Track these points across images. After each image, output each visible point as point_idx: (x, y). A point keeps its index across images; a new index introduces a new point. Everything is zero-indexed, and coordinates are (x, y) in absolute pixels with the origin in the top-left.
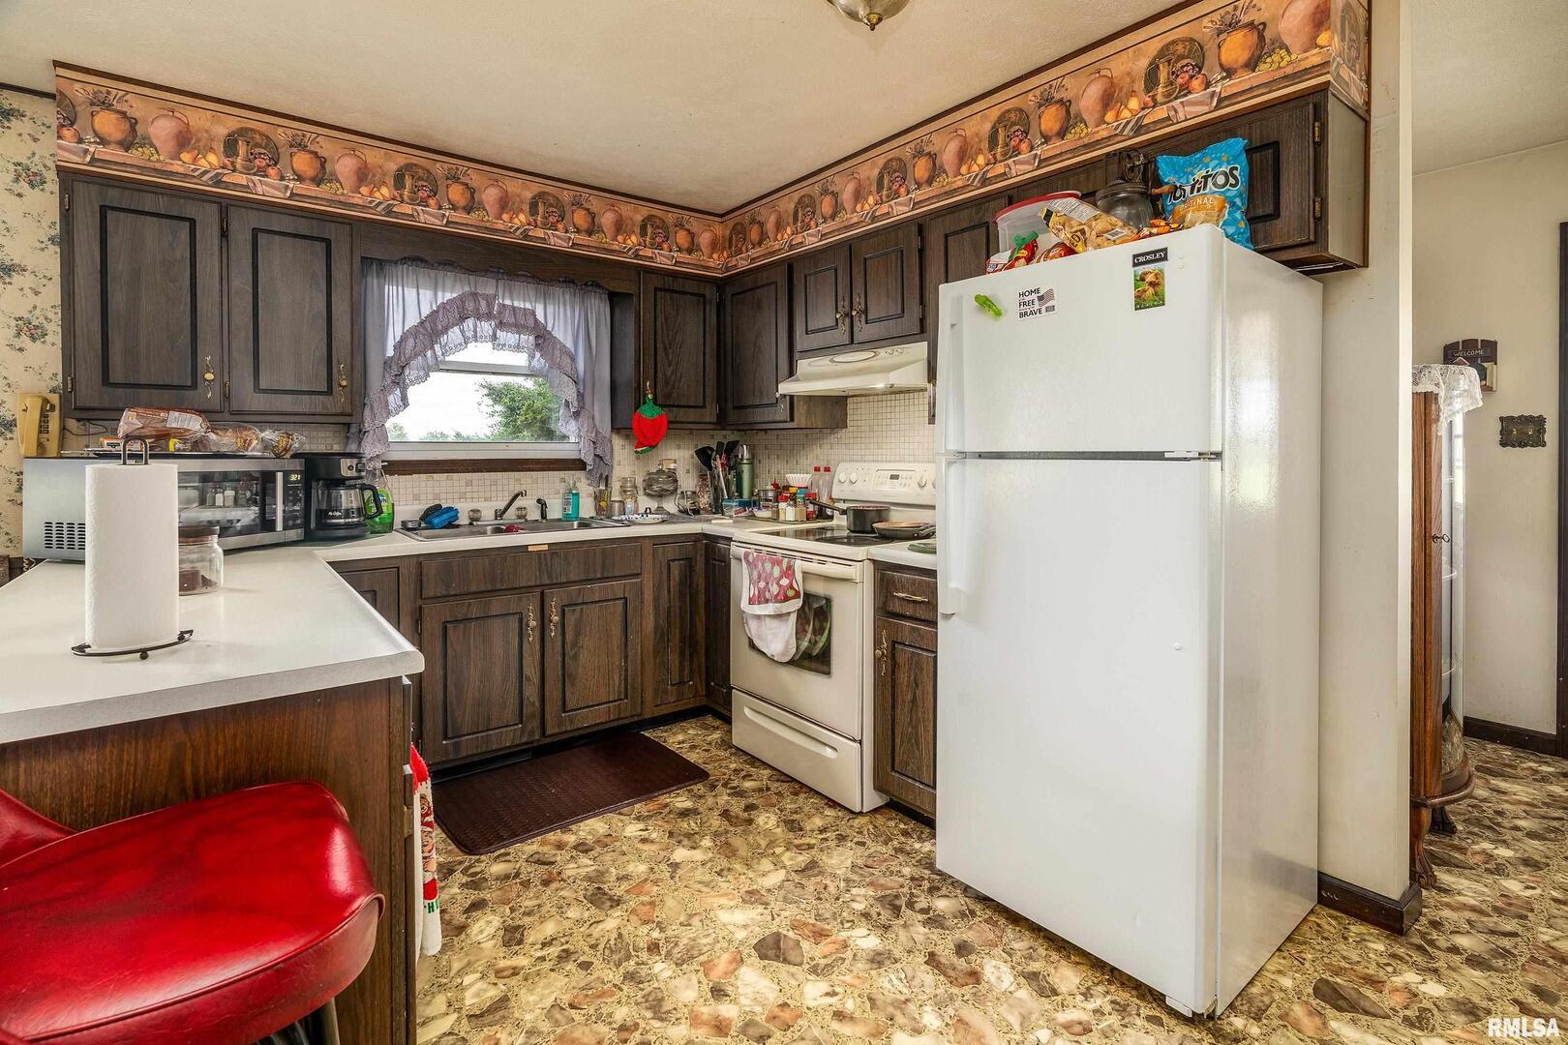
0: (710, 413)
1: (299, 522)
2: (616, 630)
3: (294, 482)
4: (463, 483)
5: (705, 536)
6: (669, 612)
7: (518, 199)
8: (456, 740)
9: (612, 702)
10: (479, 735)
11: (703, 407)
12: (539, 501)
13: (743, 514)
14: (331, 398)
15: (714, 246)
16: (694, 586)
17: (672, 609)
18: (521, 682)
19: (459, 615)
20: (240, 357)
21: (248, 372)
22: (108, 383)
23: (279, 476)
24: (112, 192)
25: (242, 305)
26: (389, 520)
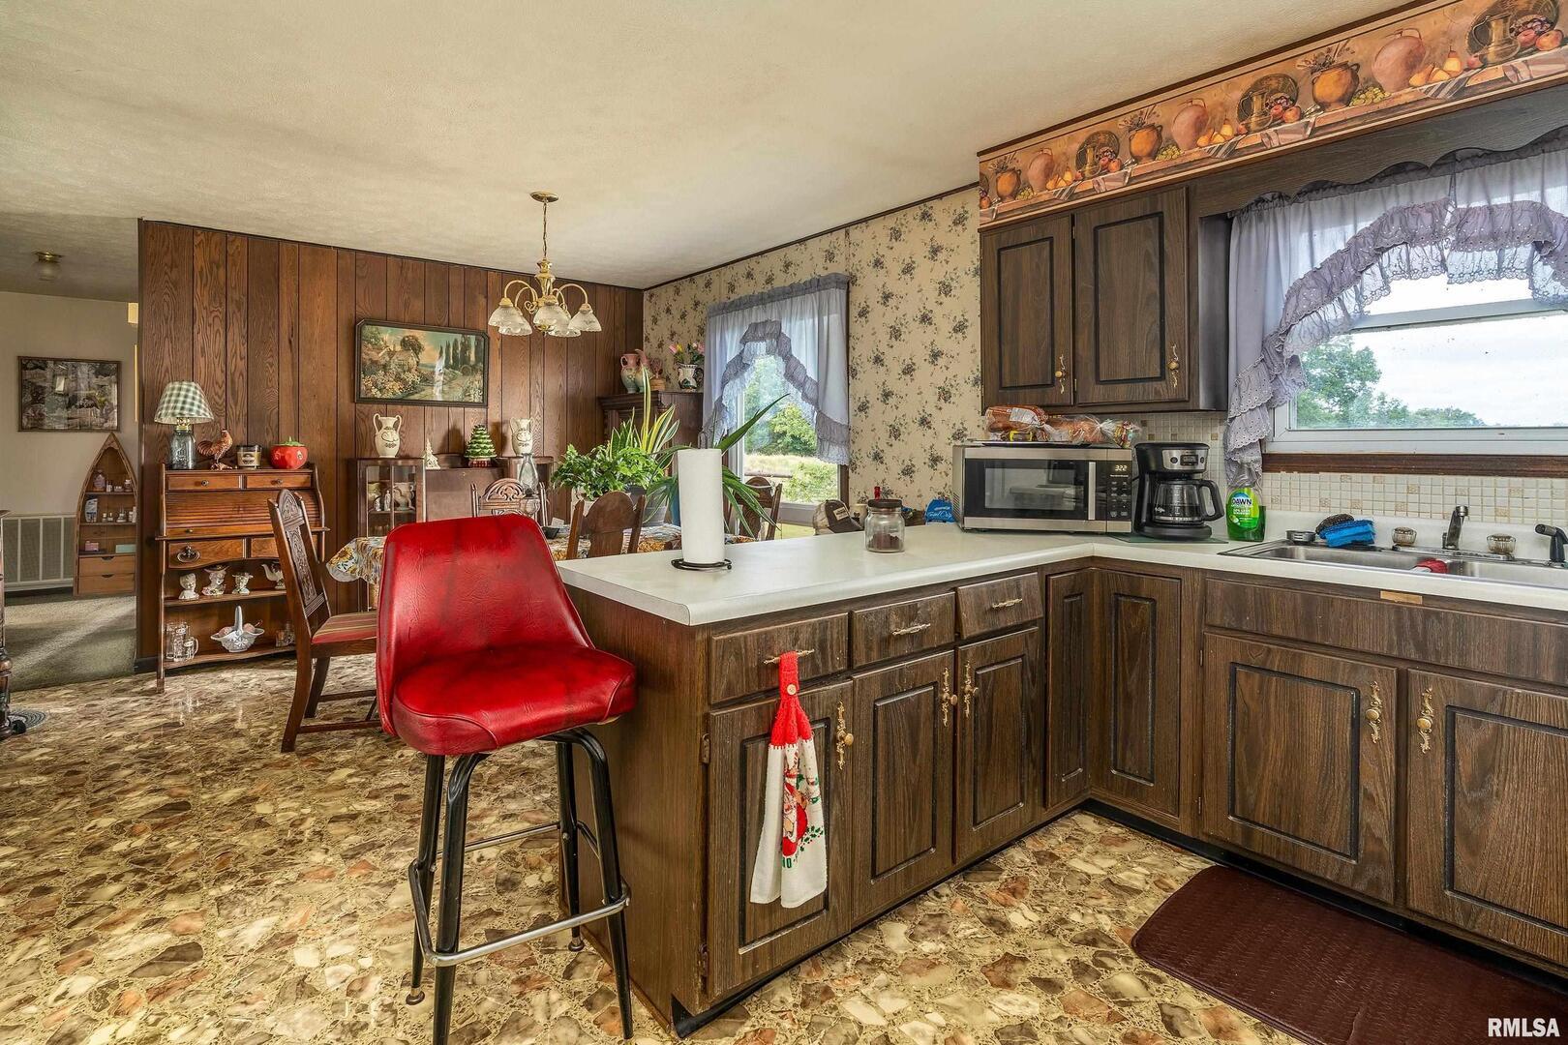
1: (1124, 514)
3: (1119, 473)
8: (1247, 824)
10: (1282, 837)
14: (1163, 383)
18: (1355, 794)
19: (1254, 662)
20: (1085, 352)
21: (1091, 366)
22: (1002, 387)
23: (1092, 466)
24: (1004, 236)
25: (1085, 303)
26: (1254, 525)
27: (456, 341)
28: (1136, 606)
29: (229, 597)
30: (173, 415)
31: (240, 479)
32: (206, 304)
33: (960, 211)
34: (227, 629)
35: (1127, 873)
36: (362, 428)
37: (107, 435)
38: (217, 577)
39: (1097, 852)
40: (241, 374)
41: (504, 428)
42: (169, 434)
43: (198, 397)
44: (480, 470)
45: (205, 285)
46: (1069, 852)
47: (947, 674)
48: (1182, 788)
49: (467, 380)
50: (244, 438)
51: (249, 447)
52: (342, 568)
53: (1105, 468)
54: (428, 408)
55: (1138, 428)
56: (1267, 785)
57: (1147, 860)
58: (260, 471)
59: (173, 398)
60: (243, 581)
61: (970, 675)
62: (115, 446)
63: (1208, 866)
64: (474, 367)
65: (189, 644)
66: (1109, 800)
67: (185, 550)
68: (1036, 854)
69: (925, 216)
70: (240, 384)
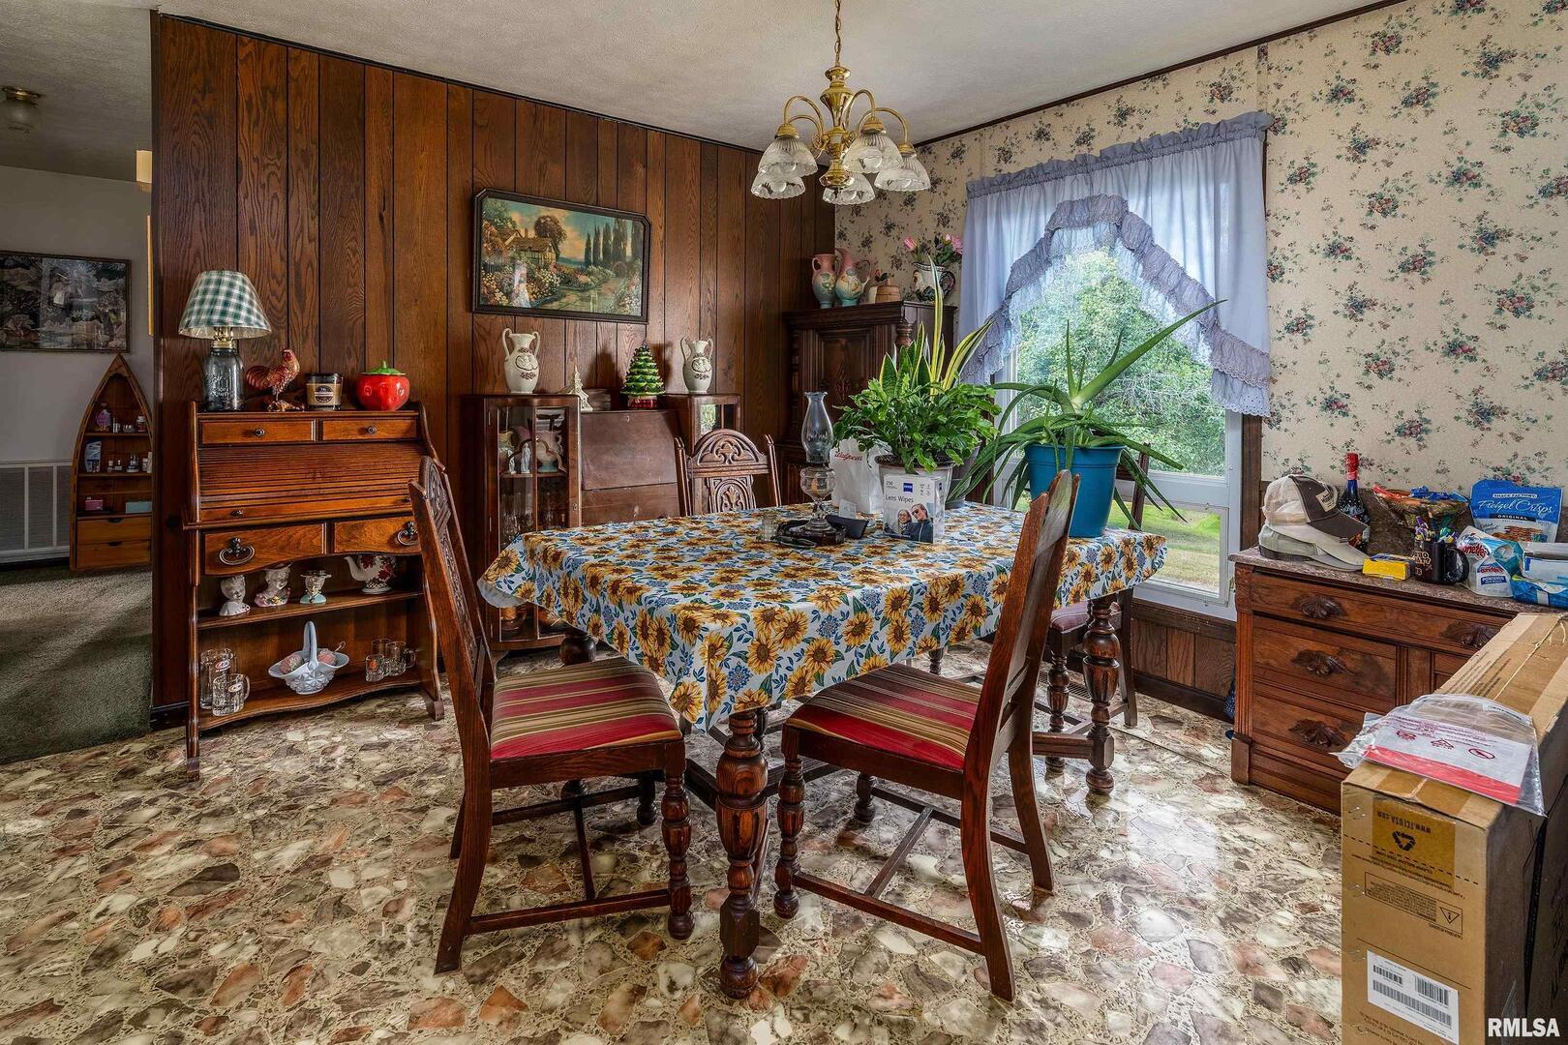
27: (607, 225)
29: (297, 611)
30: (209, 323)
31: (313, 425)
32: (256, 153)
34: (293, 659)
36: (482, 349)
37: (112, 357)
38: (278, 579)
40: (310, 264)
41: (668, 352)
42: (201, 354)
43: (247, 296)
44: (644, 413)
45: (256, 123)
49: (620, 285)
50: (315, 362)
51: (324, 377)
52: (505, 589)
54: (571, 323)
58: (342, 413)
59: (209, 297)
60: (316, 584)
62: (123, 371)
64: (630, 265)
65: (237, 687)
67: (232, 544)
70: (309, 281)
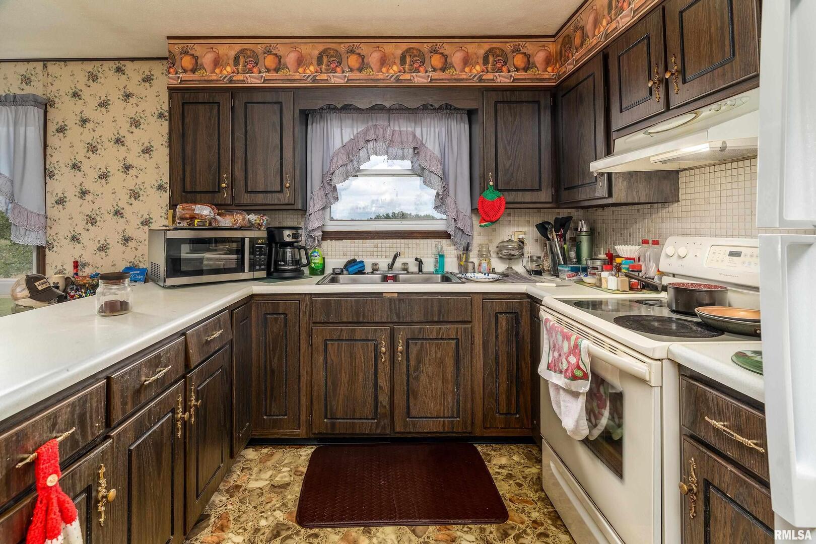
0: (545, 195)
1: (263, 267)
2: (450, 363)
3: (260, 244)
4: (372, 245)
5: (529, 296)
6: (497, 354)
7: (392, 56)
8: (333, 421)
9: (447, 417)
10: (348, 421)
11: (540, 190)
12: (416, 259)
13: (575, 278)
14: (282, 194)
15: (548, 62)
16: (521, 336)
17: (500, 353)
18: (376, 389)
19: (335, 337)
20: (240, 174)
21: (242, 183)
22: (184, 191)
23: (247, 240)
24: (187, 95)
25: (240, 145)
26: (321, 267)
28: (276, 320)
33: (147, 73)
35: (280, 475)
39: (260, 470)
46: (245, 478)
47: (180, 399)
48: (301, 413)
53: (253, 241)
55: (268, 218)
56: (341, 397)
57: (286, 461)
61: (194, 393)
63: (314, 449)
66: (262, 435)
68: (227, 491)
69: (118, 70)
